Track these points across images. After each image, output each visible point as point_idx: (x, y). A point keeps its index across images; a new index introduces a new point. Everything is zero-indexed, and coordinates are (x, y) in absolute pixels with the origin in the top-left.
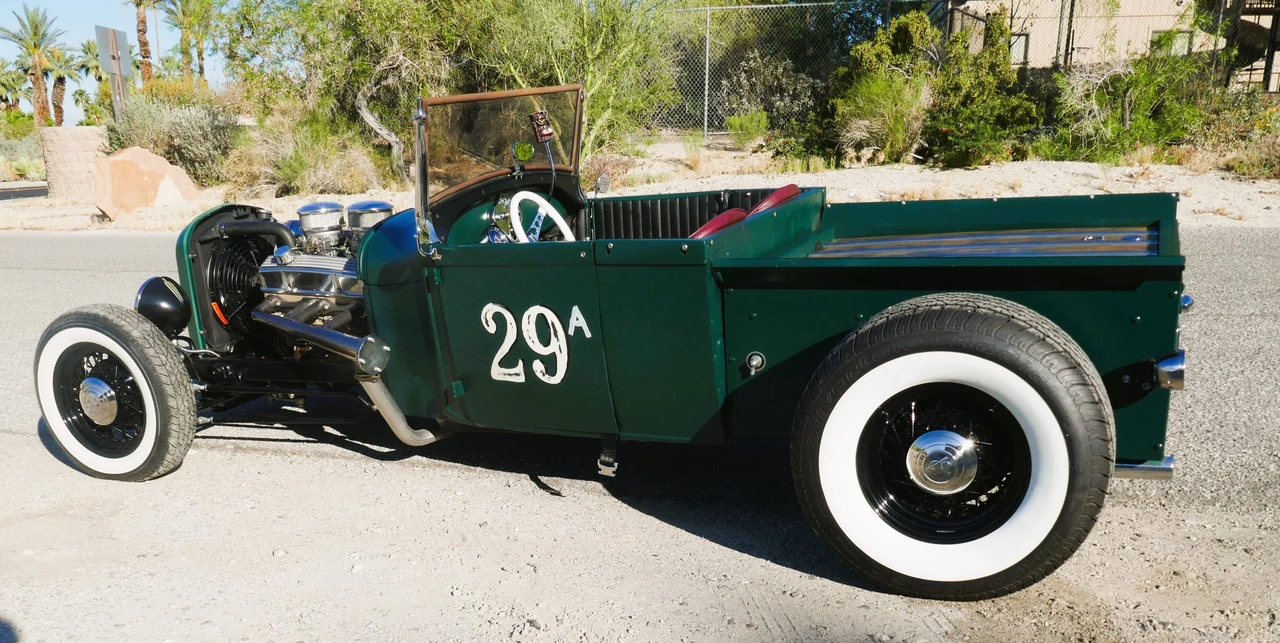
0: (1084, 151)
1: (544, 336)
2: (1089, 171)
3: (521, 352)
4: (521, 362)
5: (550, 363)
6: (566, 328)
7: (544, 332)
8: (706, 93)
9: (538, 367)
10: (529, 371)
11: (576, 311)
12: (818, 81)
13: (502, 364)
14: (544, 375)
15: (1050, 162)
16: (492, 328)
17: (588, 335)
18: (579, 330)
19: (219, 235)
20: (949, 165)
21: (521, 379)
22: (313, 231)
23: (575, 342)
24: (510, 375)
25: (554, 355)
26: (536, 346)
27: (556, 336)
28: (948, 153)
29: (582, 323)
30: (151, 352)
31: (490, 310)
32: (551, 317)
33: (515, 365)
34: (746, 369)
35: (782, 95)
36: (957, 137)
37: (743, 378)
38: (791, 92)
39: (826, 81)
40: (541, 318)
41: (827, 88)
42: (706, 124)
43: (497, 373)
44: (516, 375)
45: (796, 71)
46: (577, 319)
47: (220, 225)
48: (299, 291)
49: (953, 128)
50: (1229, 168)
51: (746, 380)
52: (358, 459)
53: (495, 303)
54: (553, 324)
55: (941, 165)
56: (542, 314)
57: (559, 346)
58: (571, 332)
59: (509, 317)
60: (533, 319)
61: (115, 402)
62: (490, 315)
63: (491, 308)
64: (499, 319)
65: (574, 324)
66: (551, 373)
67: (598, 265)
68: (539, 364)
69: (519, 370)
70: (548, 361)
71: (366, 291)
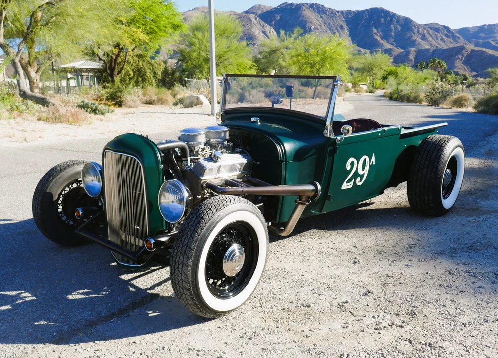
1: (363, 169)
3: (356, 175)
4: (353, 179)
7: (364, 165)
10: (355, 183)
11: (373, 155)
13: (347, 183)
14: (359, 183)
16: (348, 168)
17: (374, 163)
18: (373, 162)
23: (370, 167)
24: (348, 186)
25: (364, 174)
26: (360, 172)
27: (367, 166)
29: (374, 159)
31: (350, 161)
33: (351, 181)
40: (365, 159)
43: (345, 186)
53: (352, 157)
54: (367, 161)
57: (366, 170)
58: (371, 163)
59: (355, 161)
60: (362, 161)
62: (350, 163)
63: (351, 159)
64: (352, 163)
65: (372, 160)
66: (360, 181)
67: (382, 137)
68: (358, 179)
69: (352, 183)
70: (361, 177)
71: (283, 164)
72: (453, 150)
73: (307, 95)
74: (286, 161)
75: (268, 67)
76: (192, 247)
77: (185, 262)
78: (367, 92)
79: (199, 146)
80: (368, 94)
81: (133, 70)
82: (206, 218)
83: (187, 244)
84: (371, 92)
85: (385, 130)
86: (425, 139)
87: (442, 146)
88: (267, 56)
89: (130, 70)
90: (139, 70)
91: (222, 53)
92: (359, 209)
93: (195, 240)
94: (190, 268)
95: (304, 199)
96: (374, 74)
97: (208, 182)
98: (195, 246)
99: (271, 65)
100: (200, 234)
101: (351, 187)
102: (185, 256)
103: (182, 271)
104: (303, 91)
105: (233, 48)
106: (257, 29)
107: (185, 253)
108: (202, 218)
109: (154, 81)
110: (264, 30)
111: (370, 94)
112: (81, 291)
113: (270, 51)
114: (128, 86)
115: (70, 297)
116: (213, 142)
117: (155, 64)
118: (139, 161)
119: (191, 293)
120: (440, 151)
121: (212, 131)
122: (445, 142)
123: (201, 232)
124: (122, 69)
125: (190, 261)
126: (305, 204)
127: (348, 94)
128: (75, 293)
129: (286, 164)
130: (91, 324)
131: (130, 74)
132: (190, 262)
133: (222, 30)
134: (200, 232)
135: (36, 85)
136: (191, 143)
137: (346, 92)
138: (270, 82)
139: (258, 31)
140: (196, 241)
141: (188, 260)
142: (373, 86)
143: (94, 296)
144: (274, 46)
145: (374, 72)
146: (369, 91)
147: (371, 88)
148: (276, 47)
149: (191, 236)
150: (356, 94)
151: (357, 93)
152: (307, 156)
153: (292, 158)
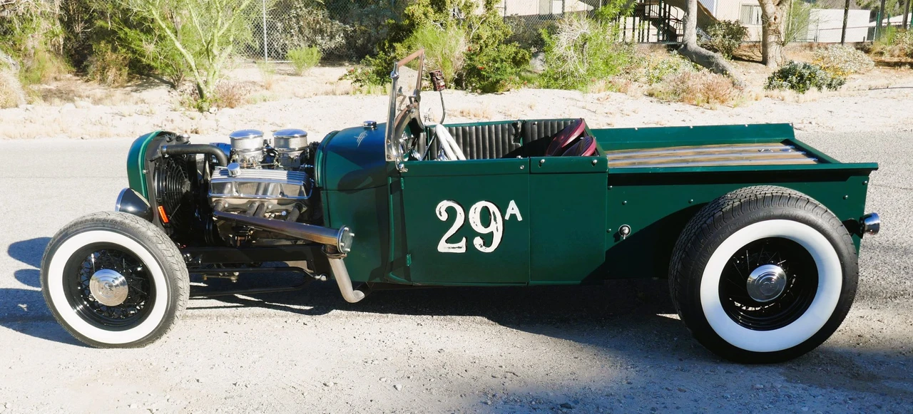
0: (561, 82)
1: (486, 225)
2: (572, 96)
3: (466, 231)
4: (464, 239)
5: (488, 239)
6: (503, 216)
7: (486, 217)
8: (265, 32)
9: (478, 242)
10: (470, 245)
11: (512, 204)
12: (348, 26)
13: (447, 241)
14: (481, 246)
15: (542, 89)
16: (444, 217)
17: (520, 218)
18: (513, 216)
19: (161, 155)
20: (485, 90)
21: (463, 250)
22: (244, 151)
23: (509, 225)
24: (453, 248)
25: (492, 234)
26: (479, 228)
27: (495, 220)
28: (482, 83)
29: (517, 212)
30: (161, 247)
31: (443, 206)
32: (493, 208)
33: (459, 241)
34: (619, 234)
35: (322, 36)
36: (488, 73)
37: (616, 241)
38: (329, 33)
39: (353, 26)
41: (355, 31)
42: (266, 54)
43: (443, 247)
44: (460, 248)
45: (332, 18)
46: (513, 208)
47: (162, 147)
48: (245, 196)
49: (485, 66)
50: (651, 95)
51: (618, 242)
52: (290, 316)
53: (448, 200)
54: (494, 213)
55: (479, 91)
56: (486, 207)
57: (497, 228)
58: (507, 217)
59: (459, 209)
60: (479, 210)
61: (126, 287)
62: (444, 208)
63: (445, 204)
64: (451, 213)
65: (510, 211)
66: (487, 244)
67: (531, 173)
68: (479, 240)
69: (462, 244)
71: (323, 194)
74: (326, 189)
85: (540, 161)
95: (329, 250)
126: (338, 258)
129: (327, 194)
135: (773, 28)
152: (359, 187)
153: (335, 187)
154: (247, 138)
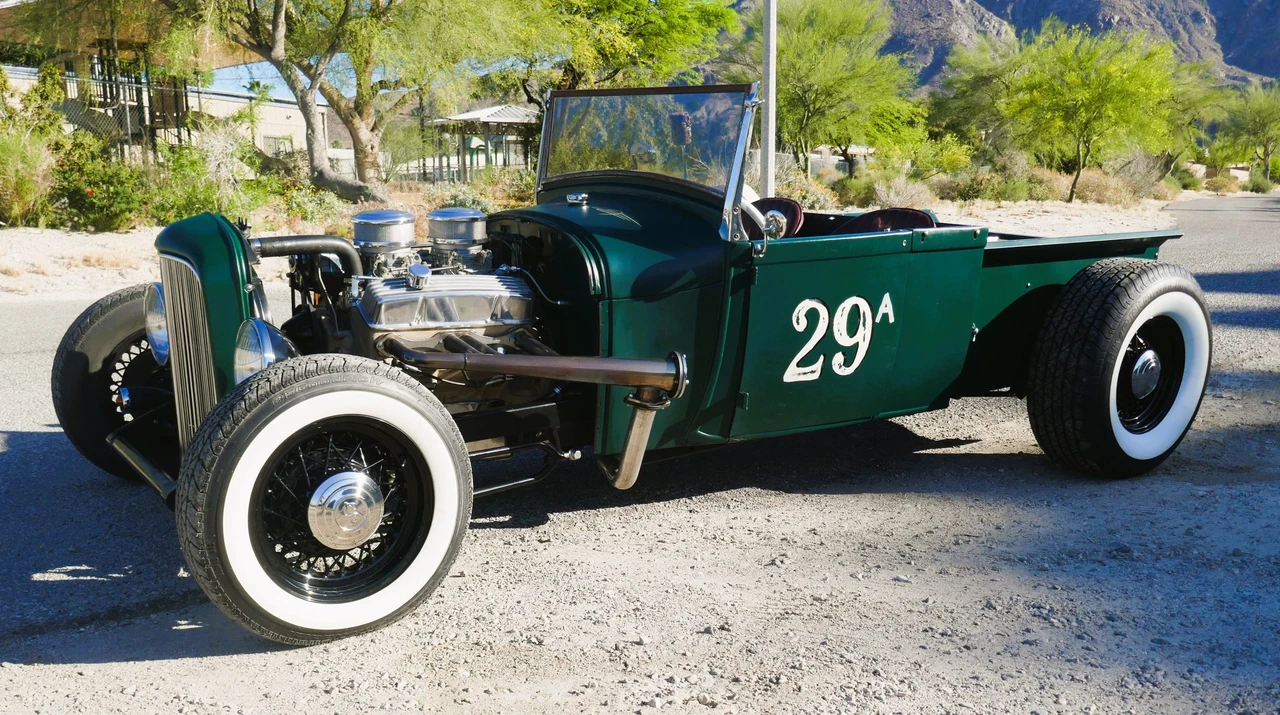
1: (852, 330)
3: (828, 346)
6: (874, 318)
7: (854, 322)
10: (827, 368)
11: (887, 299)
13: (798, 365)
14: (841, 367)
16: (801, 326)
17: (892, 320)
18: (885, 316)
23: (879, 330)
24: (806, 373)
25: (856, 345)
26: (843, 340)
27: (864, 325)
29: (890, 309)
31: (803, 308)
32: (864, 306)
33: (815, 361)
40: (856, 308)
43: (793, 374)
44: (813, 372)
46: (887, 306)
53: (811, 298)
54: (864, 313)
56: (857, 305)
57: (864, 337)
58: (878, 320)
59: (823, 312)
60: (847, 311)
62: (804, 312)
63: (806, 305)
64: (812, 315)
65: (882, 310)
66: (847, 363)
67: (912, 252)
68: (839, 358)
69: (818, 366)
70: (850, 353)
71: (602, 307)
72: (1153, 298)
73: (1051, 190)
74: (610, 298)
75: (967, 121)
76: (207, 463)
77: (190, 498)
78: (1245, 188)
79: (392, 252)
80: (1248, 193)
81: (608, 126)
82: (250, 398)
83: (199, 456)
84: (1257, 189)
85: (923, 234)
86: (1085, 270)
87: (1118, 285)
88: (965, 92)
89: (600, 125)
90: (623, 126)
91: (832, 83)
92: (924, 452)
93: (214, 447)
94: (200, 511)
95: (646, 395)
96: (1269, 139)
97: (393, 336)
98: (213, 461)
99: (974, 115)
100: (230, 433)
101: (816, 376)
102: (192, 482)
103: (187, 518)
104: (1041, 182)
105: (864, 70)
106: (964, 26)
107: (193, 475)
108: (243, 399)
109: (658, 153)
110: (982, 28)
111: (1254, 194)
112: (70, 568)
113: (975, 78)
114: (587, 163)
115: (37, 577)
116: (442, 247)
117: (664, 112)
118: (192, 269)
119: (209, 571)
120: (1110, 300)
121: (439, 219)
122: (1132, 276)
123: (233, 428)
124: (580, 122)
125: (200, 495)
126: (651, 409)
127: (1189, 194)
128: (57, 570)
129: (610, 306)
130: (29, 630)
131: (600, 136)
132: (202, 498)
133: (838, 23)
134: (228, 428)
135: (370, 159)
136: (374, 244)
137: (1185, 187)
138: (962, 158)
139: (966, 31)
140: (218, 450)
141: (196, 493)
142: (1265, 173)
143: (89, 578)
144: (984, 66)
145: (1271, 133)
146: (1251, 186)
147: (1260, 179)
148: (989, 70)
149: (209, 437)
150: (1211, 193)
151: (1216, 189)
152: (672, 288)
153: (626, 292)
154: (396, 223)
